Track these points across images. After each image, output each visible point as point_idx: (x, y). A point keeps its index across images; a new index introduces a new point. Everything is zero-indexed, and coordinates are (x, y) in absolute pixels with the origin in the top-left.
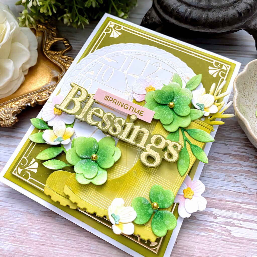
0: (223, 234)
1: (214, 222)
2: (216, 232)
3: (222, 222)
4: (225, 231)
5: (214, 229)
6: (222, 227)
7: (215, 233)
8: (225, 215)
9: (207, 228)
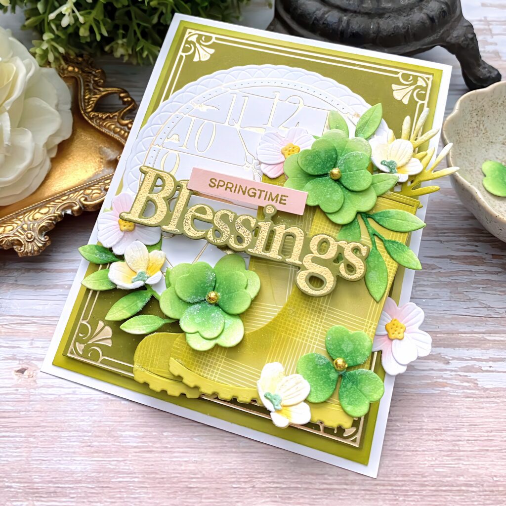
0: (464, 388)
1: (446, 370)
2: (452, 385)
3: (459, 368)
4: (468, 382)
5: (449, 382)
6: (460, 376)
7: (451, 387)
8: (462, 356)
9: (436, 382)
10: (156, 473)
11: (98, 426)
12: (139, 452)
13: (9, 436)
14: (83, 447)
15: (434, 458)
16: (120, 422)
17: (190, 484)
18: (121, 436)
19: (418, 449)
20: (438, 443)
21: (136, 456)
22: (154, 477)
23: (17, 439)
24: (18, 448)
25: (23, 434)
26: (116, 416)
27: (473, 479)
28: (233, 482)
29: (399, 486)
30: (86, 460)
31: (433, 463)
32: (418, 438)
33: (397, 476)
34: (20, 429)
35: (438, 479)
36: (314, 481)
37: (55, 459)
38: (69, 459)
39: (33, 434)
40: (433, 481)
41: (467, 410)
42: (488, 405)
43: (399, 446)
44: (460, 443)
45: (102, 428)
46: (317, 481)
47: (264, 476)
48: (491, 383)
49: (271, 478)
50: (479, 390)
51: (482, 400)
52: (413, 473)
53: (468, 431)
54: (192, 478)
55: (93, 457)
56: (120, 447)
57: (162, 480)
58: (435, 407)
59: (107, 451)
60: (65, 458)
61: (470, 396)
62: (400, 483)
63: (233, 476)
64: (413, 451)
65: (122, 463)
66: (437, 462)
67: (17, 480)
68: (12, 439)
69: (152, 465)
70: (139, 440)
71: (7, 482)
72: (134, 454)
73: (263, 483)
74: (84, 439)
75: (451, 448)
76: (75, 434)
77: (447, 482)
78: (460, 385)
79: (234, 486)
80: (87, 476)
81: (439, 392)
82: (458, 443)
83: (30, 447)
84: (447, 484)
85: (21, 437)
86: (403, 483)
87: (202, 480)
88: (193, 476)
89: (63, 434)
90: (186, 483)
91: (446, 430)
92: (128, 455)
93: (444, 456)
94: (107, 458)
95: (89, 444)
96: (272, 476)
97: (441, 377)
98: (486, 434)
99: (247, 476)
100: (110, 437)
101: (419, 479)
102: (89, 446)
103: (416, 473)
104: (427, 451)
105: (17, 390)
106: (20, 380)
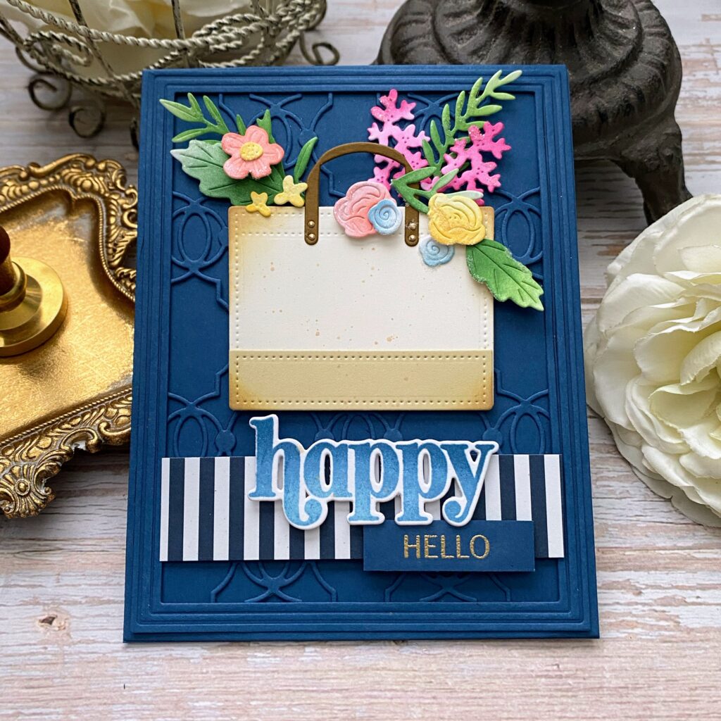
11: (161, 696)
13: (41, 714)
16: (190, 689)
18: (194, 708)
19: (596, 715)
20: (624, 706)
23: (53, 717)
25: (60, 710)
26: (184, 681)
32: (597, 700)
34: (56, 703)
39: (75, 709)
41: (664, 659)
42: (692, 652)
43: (571, 711)
44: (654, 705)
45: (167, 698)
48: (698, 620)
50: (680, 631)
51: (685, 645)
53: (664, 689)
58: (620, 657)
61: (668, 639)
64: (590, 718)
68: (46, 717)
70: (218, 713)
74: (143, 714)
75: (641, 713)
76: (131, 707)
78: (655, 625)
81: (626, 635)
82: (650, 706)
85: (58, 713)
89: (115, 708)
91: (636, 689)
97: (630, 614)
98: (688, 693)
100: (178, 709)
104: (609, 718)
105: (46, 648)
106: (48, 634)
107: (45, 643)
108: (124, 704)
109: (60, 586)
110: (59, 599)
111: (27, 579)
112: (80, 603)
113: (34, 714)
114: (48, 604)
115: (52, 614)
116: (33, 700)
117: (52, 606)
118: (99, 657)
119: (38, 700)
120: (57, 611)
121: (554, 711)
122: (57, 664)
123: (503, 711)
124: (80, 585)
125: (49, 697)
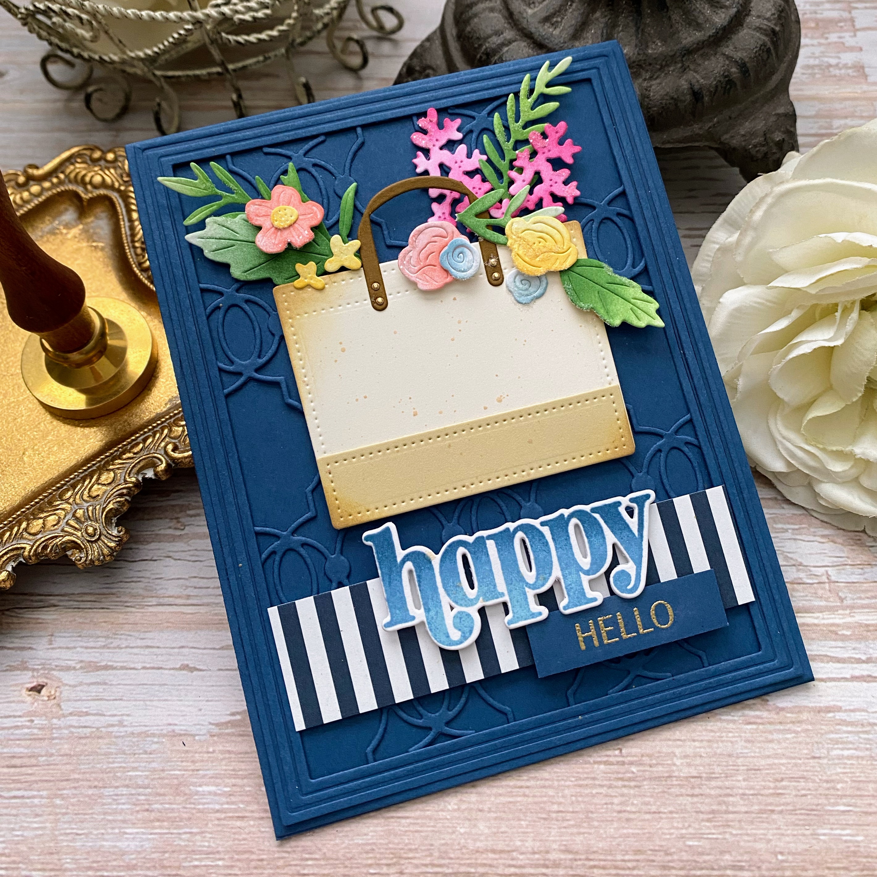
10: (252, 853)
11: (159, 778)
12: (224, 819)
13: (23, 797)
14: (138, 812)
15: (686, 824)
16: (193, 770)
17: (304, 869)
18: (197, 793)
19: (662, 810)
20: (695, 799)
21: (219, 825)
22: (248, 858)
23: (36, 801)
24: (37, 815)
25: (44, 793)
26: (188, 761)
27: (746, 857)
28: (370, 866)
29: (629, 868)
30: (143, 833)
31: (684, 831)
32: (664, 792)
33: (627, 853)
34: (40, 785)
35: (690, 858)
36: (495, 862)
37: (95, 832)
38: (117, 831)
39: (59, 792)
40: (682, 861)
43: (633, 804)
44: (731, 799)
45: (166, 781)
46: (501, 861)
47: (417, 855)
49: (429, 859)
51: (771, 727)
52: (652, 847)
53: (744, 780)
54: (307, 859)
55: (154, 828)
56: (194, 811)
57: (260, 863)
59: (175, 818)
60: (110, 831)
62: (630, 865)
63: (371, 855)
64: (655, 813)
65: (198, 837)
66: (691, 830)
67: (39, 866)
68: (28, 801)
69: (244, 839)
70: (224, 800)
71: (24, 870)
72: (216, 822)
73: (417, 866)
74: (138, 800)
75: (715, 807)
76: (125, 791)
77: (705, 862)
79: (372, 871)
80: (144, 858)
82: (726, 799)
83: (57, 814)
84: (704, 865)
85: (41, 797)
86: (634, 864)
87: (322, 862)
88: (307, 856)
89: (107, 792)
90: (298, 868)
91: (709, 779)
92: (207, 824)
93: (703, 820)
94: (175, 828)
95: (147, 807)
96: (431, 855)
98: (772, 785)
99: (391, 856)
100: (178, 795)
101: (660, 858)
102: (147, 810)
103: (657, 848)
104: (677, 813)
105: (32, 721)
106: (36, 704)
107: (31, 714)
108: (117, 787)
109: (53, 649)
110: (50, 664)
111: (17, 640)
112: (74, 668)
113: (15, 797)
114: (38, 670)
115: (42, 681)
116: (14, 781)
117: (42, 672)
118: (93, 732)
119: (19, 781)
120: (47, 678)
121: (612, 804)
122: (44, 739)
123: (553, 803)
124: (75, 648)
125: (33, 778)
